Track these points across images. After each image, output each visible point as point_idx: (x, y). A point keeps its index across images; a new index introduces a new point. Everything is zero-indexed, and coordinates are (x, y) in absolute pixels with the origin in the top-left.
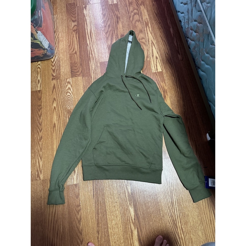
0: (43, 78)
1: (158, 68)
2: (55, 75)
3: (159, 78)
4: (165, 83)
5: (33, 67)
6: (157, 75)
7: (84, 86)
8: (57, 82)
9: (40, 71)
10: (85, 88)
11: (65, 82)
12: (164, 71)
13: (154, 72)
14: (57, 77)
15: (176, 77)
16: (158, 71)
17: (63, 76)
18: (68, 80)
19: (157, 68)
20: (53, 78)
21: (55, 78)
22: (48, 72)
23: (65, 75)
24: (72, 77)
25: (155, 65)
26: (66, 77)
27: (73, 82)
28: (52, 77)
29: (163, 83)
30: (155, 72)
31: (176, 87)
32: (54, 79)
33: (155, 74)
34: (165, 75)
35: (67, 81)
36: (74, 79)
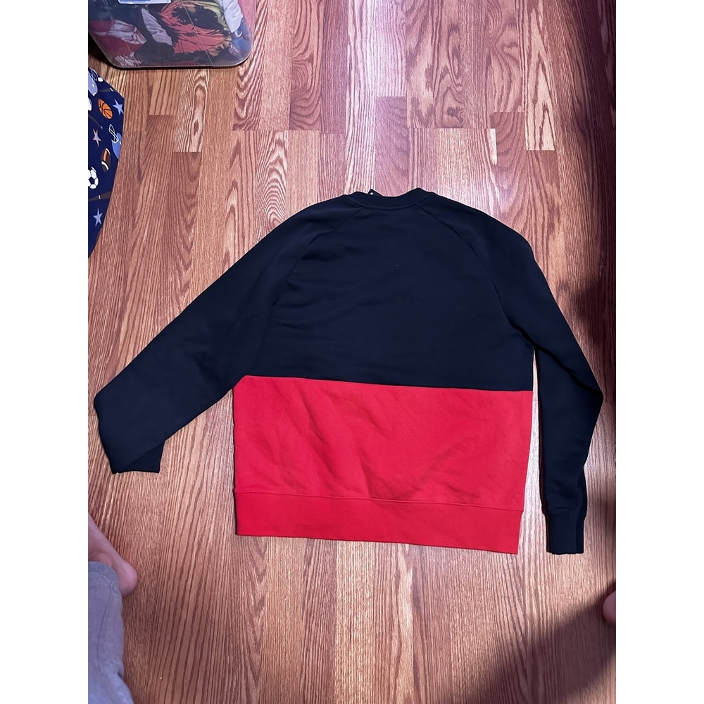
0: (210, 118)
1: (544, 141)
2: (243, 115)
3: (542, 170)
4: (558, 186)
5: (184, 84)
6: (538, 159)
7: (322, 158)
8: (247, 137)
9: (204, 99)
10: (322, 165)
11: (270, 140)
12: (561, 151)
13: (532, 148)
14: (250, 122)
15: (593, 175)
16: (544, 148)
17: (265, 122)
18: (279, 136)
19: (541, 139)
20: (237, 122)
21: (243, 125)
22: (226, 105)
23: (271, 119)
24: (290, 129)
25: (538, 131)
26: (274, 126)
27: (291, 144)
28: (233, 121)
29: (554, 185)
30: (535, 151)
31: (589, 203)
32: (240, 126)
33: (534, 157)
34: (561, 164)
35: (277, 137)
36: (296, 134)
